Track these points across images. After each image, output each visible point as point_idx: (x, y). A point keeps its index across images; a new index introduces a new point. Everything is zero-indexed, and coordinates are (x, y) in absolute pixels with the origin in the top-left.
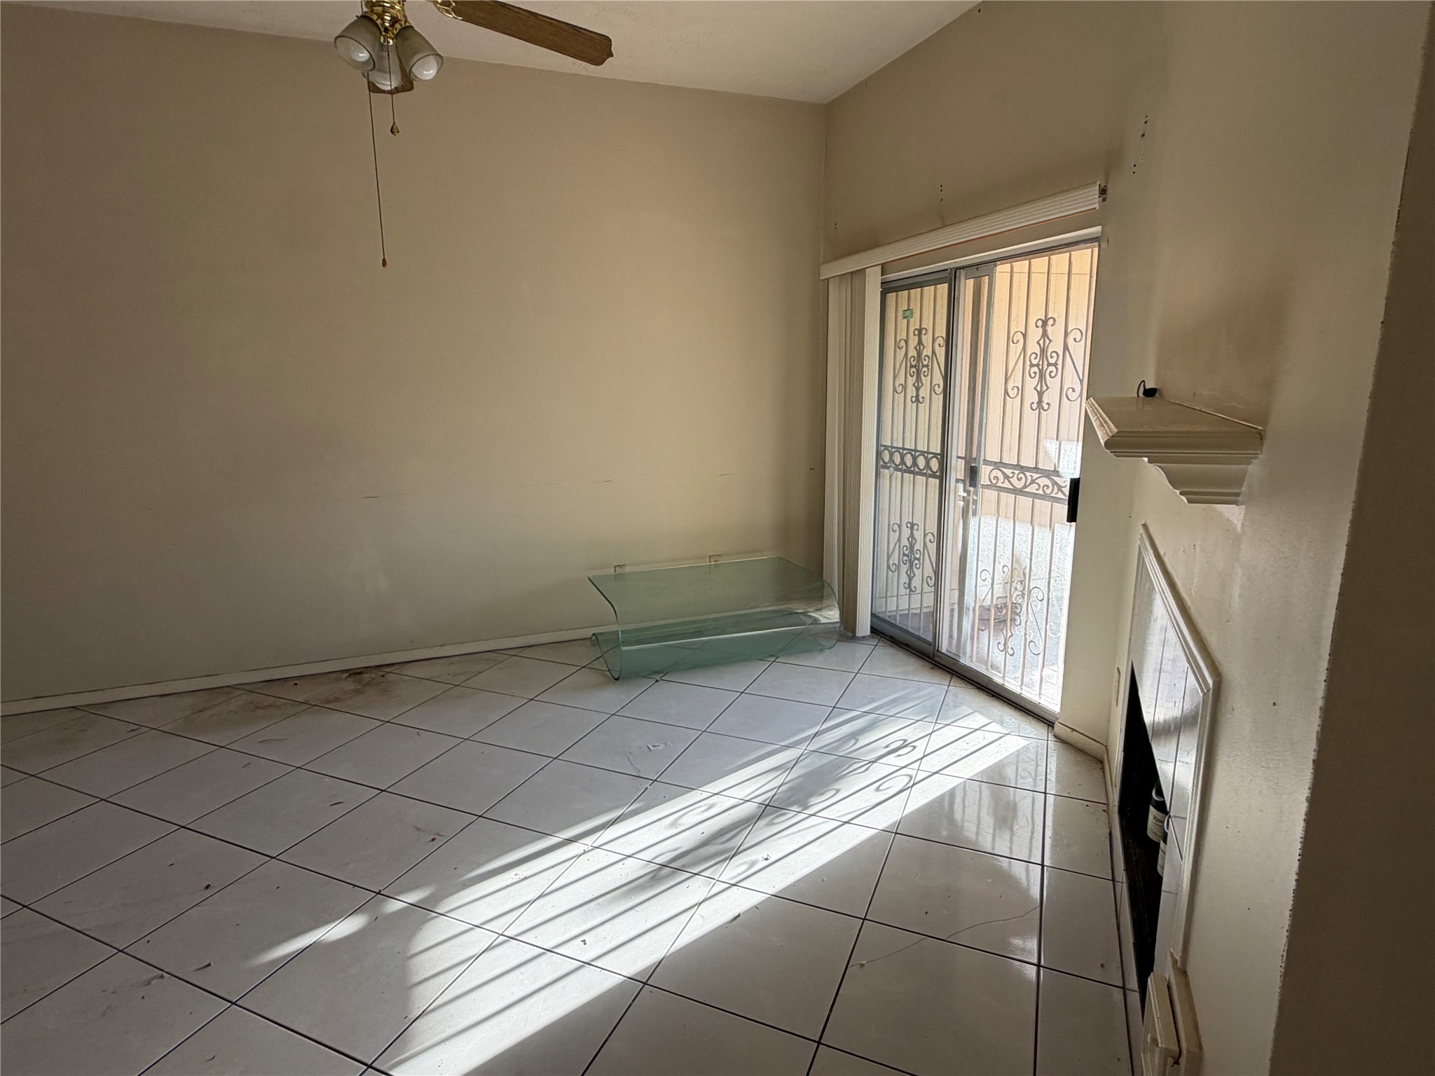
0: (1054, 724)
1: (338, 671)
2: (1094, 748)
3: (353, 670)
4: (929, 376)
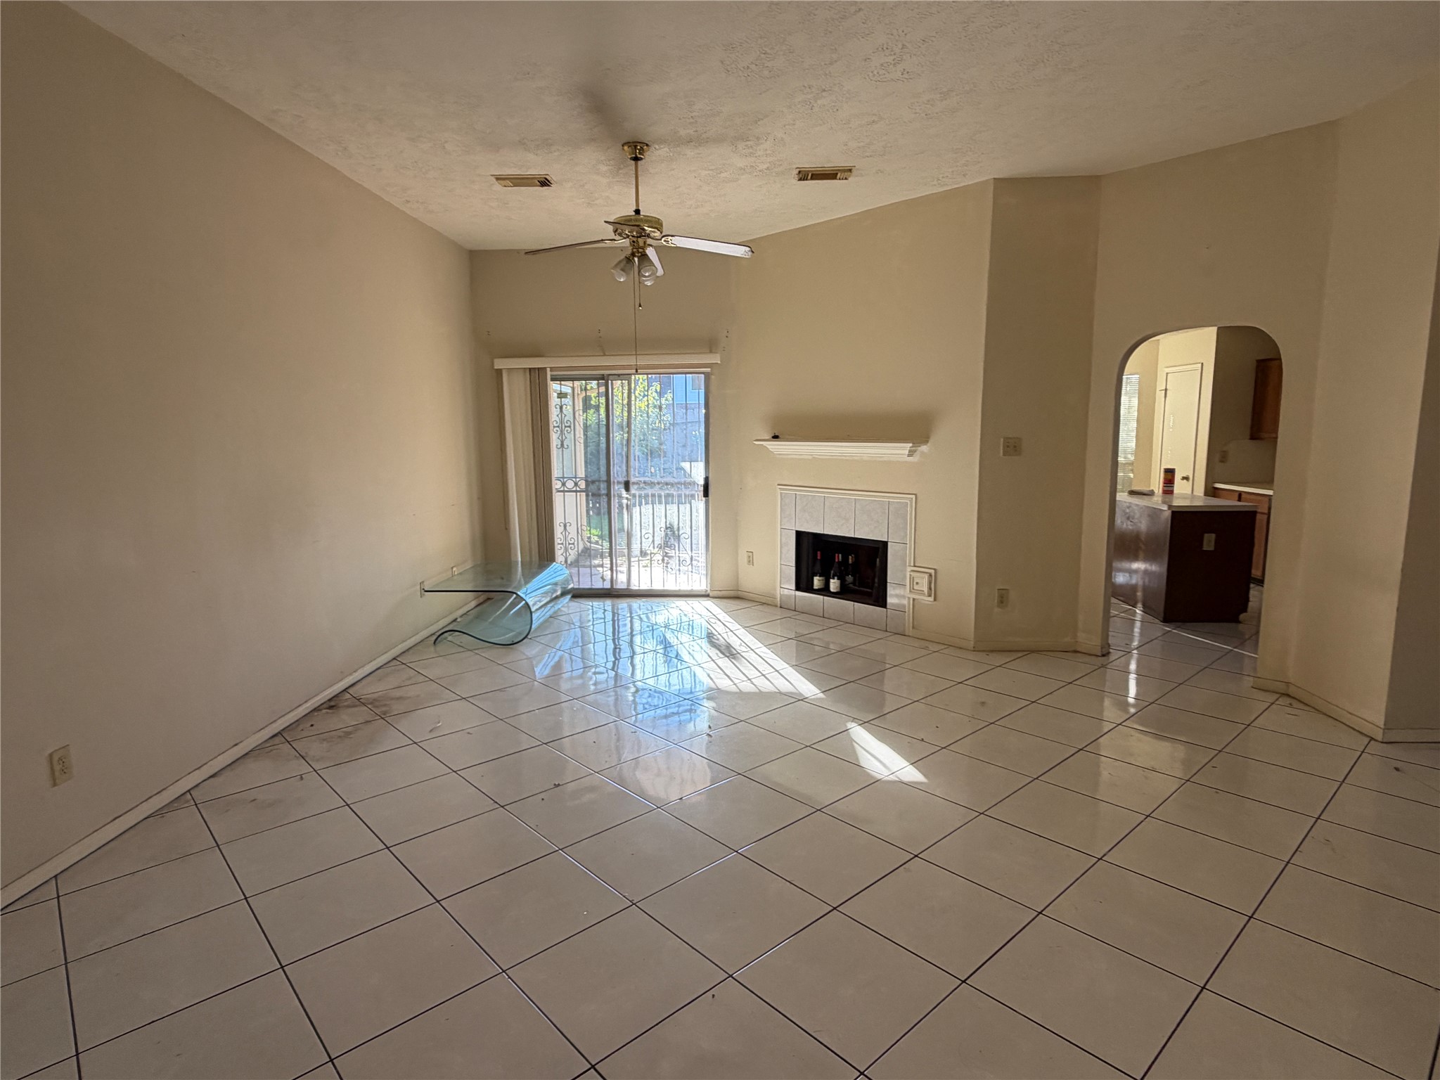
0: (707, 594)
1: (311, 711)
2: (732, 594)
3: (321, 707)
4: (572, 432)
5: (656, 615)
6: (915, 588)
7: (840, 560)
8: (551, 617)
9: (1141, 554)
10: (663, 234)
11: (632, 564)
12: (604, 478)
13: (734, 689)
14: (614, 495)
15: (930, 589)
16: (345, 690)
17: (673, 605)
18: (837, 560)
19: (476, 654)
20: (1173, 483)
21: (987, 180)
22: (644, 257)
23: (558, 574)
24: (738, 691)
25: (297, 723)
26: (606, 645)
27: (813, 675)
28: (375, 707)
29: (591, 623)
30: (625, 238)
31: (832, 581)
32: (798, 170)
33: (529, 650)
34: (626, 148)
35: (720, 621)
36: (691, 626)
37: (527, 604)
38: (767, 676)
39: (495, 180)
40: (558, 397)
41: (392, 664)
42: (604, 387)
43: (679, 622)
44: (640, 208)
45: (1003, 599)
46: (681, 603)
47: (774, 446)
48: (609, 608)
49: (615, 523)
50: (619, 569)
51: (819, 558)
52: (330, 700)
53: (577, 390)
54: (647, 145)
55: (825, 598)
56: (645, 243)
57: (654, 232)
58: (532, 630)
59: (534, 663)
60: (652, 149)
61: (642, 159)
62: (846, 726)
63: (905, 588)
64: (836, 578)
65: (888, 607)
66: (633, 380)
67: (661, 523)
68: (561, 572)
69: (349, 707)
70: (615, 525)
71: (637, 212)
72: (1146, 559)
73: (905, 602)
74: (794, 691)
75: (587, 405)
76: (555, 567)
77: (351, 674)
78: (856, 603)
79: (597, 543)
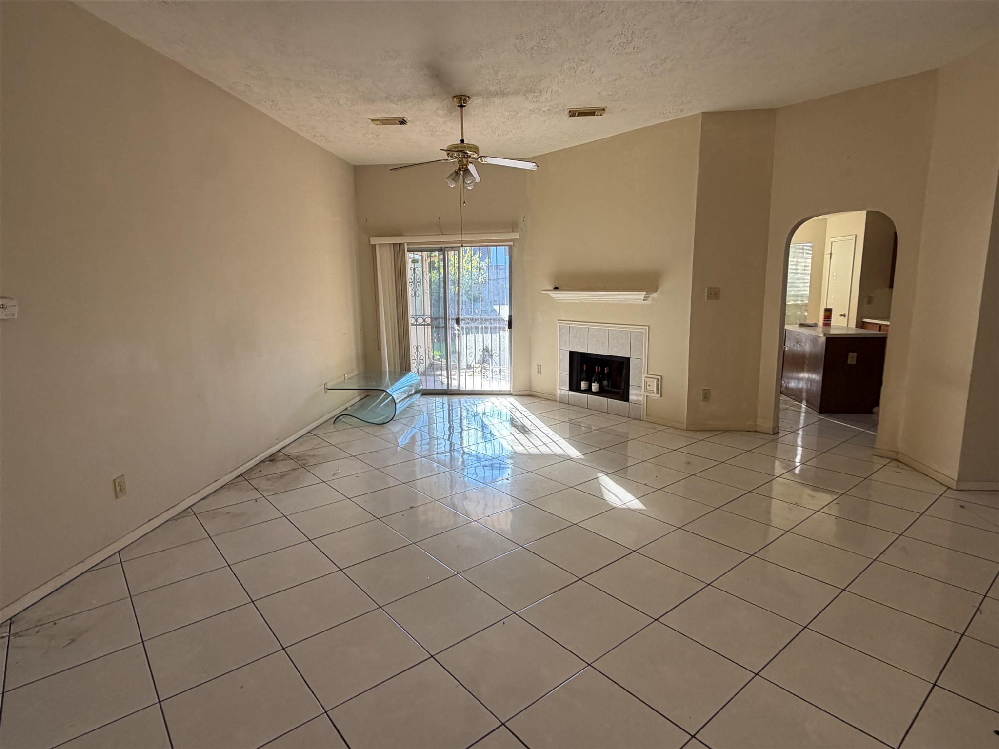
0: (511, 393)
1: (259, 463)
2: (527, 393)
3: (265, 460)
4: (422, 286)
5: (477, 407)
6: (648, 389)
7: (599, 370)
8: (408, 407)
9: (806, 367)
10: (479, 156)
11: (461, 374)
12: (442, 315)
13: (525, 452)
14: (449, 327)
15: (658, 389)
16: (279, 450)
17: (488, 400)
18: (596, 371)
19: (361, 430)
20: (831, 319)
21: (697, 114)
22: (467, 171)
23: (412, 379)
24: (528, 453)
25: (251, 470)
26: (444, 425)
27: (576, 444)
28: (298, 460)
29: (434, 411)
30: (454, 159)
31: (593, 384)
32: (569, 110)
33: (394, 427)
34: (455, 99)
35: (518, 410)
36: (500, 414)
37: (393, 398)
38: (547, 445)
39: (370, 121)
40: (412, 263)
41: (307, 435)
42: (442, 255)
43: (492, 411)
44: (464, 139)
45: (706, 396)
46: (493, 399)
47: (555, 295)
48: (446, 402)
49: (450, 346)
50: (452, 377)
51: (585, 369)
52: (270, 456)
53: (425, 257)
54: (469, 97)
55: (589, 395)
56: (467, 161)
57: (473, 154)
58: (396, 415)
59: (397, 436)
60: (472, 100)
61: (465, 106)
62: (597, 476)
63: (641, 389)
64: (596, 382)
65: (630, 401)
66: (461, 251)
67: (480, 346)
68: (415, 378)
69: (282, 460)
70: (450, 348)
71: (462, 141)
72: (809, 371)
73: (641, 398)
74: (565, 454)
75: (432, 266)
76: (410, 375)
77: (282, 441)
78: (608, 399)
79: (438, 360)
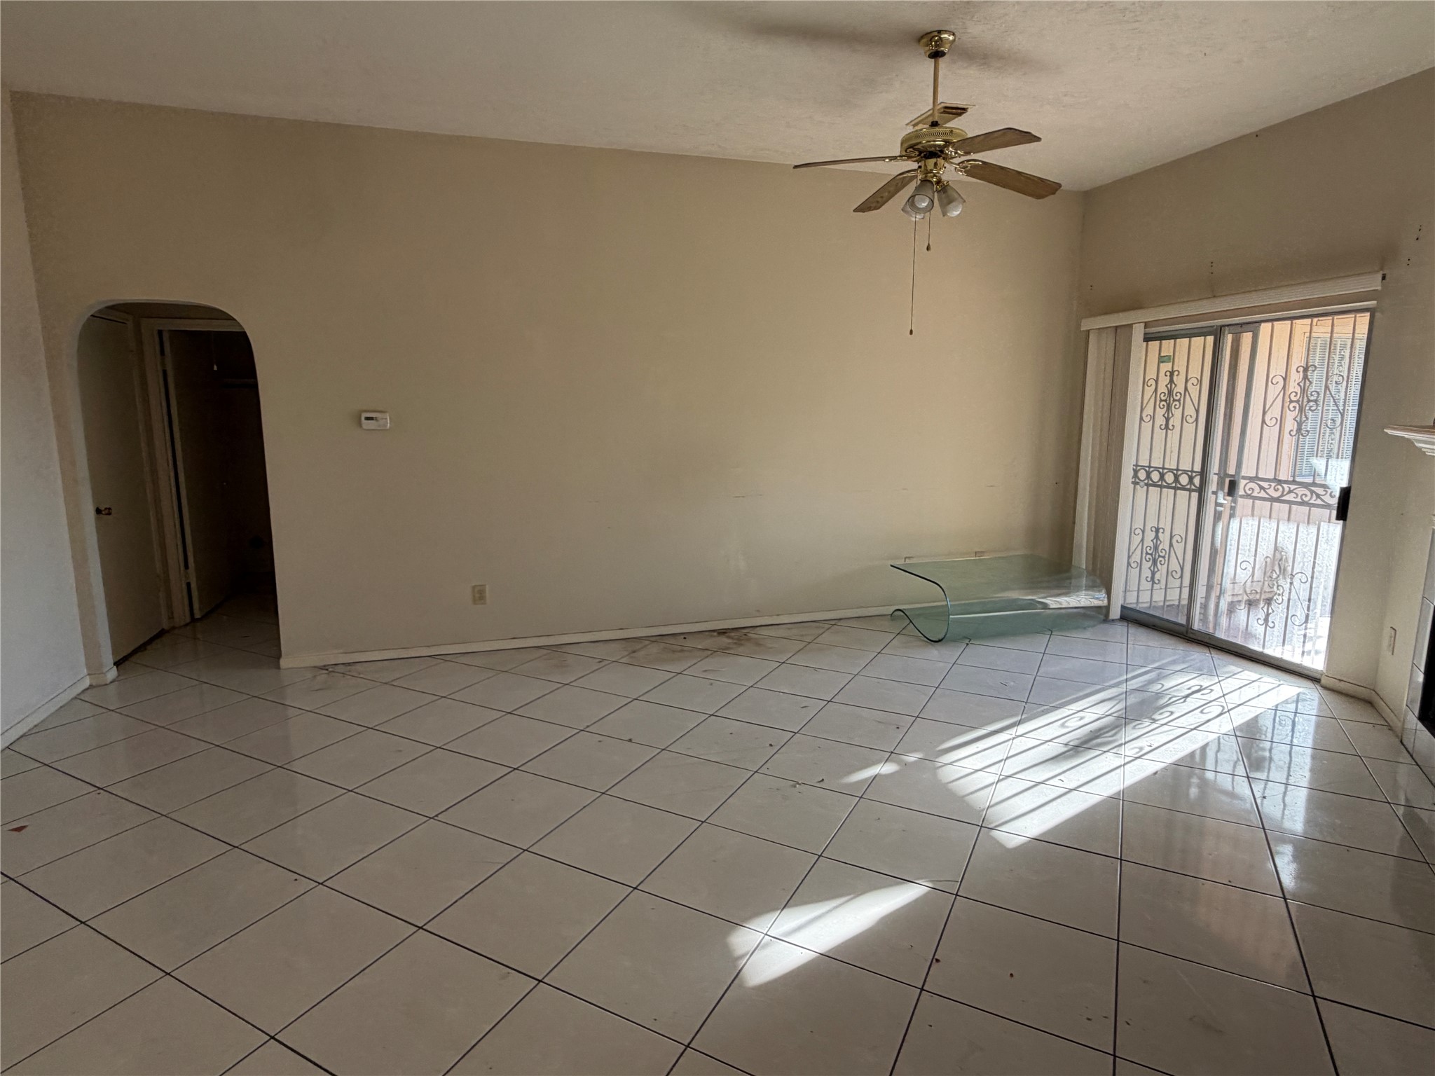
0: (1320, 680)
1: (708, 631)
2: (1362, 692)
3: (718, 631)
16: (756, 627)
28: (735, 643)
41: (828, 621)
52: (733, 629)
69: (728, 637)
